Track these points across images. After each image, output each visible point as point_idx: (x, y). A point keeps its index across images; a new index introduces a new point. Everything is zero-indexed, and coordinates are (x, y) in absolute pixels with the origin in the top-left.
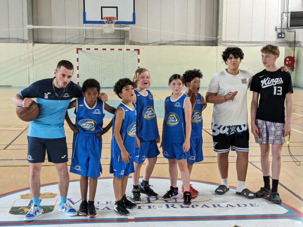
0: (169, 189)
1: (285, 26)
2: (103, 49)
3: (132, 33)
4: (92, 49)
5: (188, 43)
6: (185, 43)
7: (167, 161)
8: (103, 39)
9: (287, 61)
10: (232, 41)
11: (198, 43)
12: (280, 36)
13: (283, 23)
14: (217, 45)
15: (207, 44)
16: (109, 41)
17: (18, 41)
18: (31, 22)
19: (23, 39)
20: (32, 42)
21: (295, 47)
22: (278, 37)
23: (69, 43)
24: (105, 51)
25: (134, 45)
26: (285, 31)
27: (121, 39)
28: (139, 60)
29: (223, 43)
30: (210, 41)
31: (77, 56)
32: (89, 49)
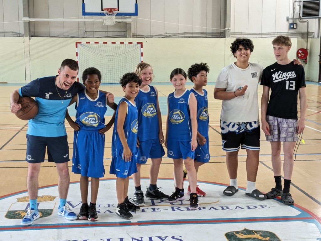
0: (174, 191)
1: (297, 16)
2: (104, 43)
3: (134, 25)
4: (92, 43)
5: (194, 35)
6: (191, 35)
7: (171, 160)
8: (104, 31)
9: (300, 53)
10: (241, 33)
11: (204, 35)
12: (292, 26)
13: (295, 13)
14: (225, 37)
15: (215, 36)
16: (111, 34)
17: (14, 35)
18: (27, 15)
19: (18, 32)
20: (29, 36)
21: (308, 38)
22: (290, 28)
23: (68, 36)
24: (106, 44)
25: (137, 37)
26: (298, 21)
27: (122, 31)
28: (142, 54)
29: (232, 34)
30: (217, 33)
31: (76, 50)
32: (89, 43)
